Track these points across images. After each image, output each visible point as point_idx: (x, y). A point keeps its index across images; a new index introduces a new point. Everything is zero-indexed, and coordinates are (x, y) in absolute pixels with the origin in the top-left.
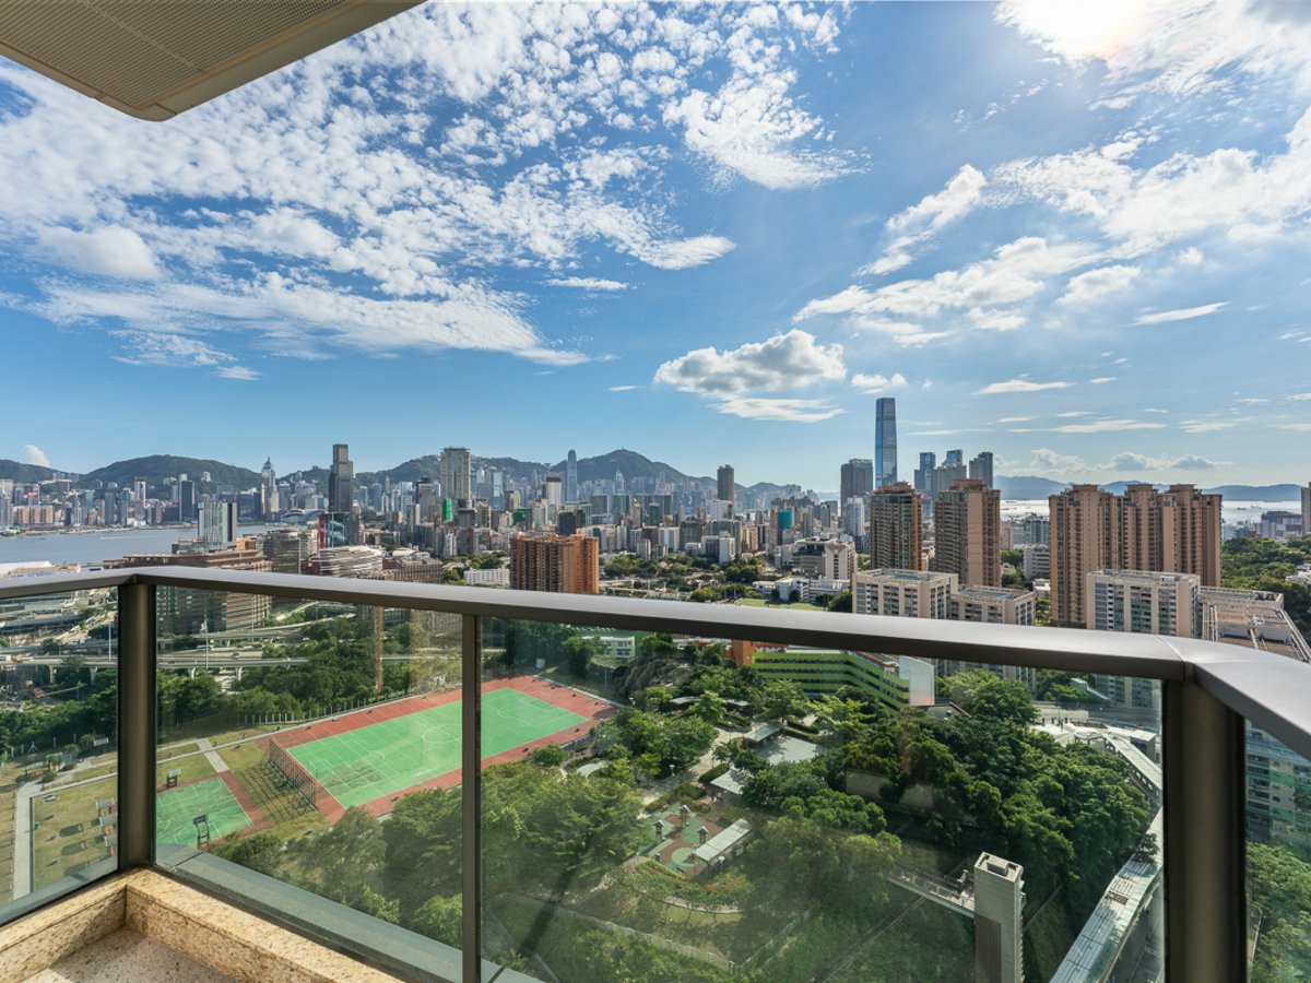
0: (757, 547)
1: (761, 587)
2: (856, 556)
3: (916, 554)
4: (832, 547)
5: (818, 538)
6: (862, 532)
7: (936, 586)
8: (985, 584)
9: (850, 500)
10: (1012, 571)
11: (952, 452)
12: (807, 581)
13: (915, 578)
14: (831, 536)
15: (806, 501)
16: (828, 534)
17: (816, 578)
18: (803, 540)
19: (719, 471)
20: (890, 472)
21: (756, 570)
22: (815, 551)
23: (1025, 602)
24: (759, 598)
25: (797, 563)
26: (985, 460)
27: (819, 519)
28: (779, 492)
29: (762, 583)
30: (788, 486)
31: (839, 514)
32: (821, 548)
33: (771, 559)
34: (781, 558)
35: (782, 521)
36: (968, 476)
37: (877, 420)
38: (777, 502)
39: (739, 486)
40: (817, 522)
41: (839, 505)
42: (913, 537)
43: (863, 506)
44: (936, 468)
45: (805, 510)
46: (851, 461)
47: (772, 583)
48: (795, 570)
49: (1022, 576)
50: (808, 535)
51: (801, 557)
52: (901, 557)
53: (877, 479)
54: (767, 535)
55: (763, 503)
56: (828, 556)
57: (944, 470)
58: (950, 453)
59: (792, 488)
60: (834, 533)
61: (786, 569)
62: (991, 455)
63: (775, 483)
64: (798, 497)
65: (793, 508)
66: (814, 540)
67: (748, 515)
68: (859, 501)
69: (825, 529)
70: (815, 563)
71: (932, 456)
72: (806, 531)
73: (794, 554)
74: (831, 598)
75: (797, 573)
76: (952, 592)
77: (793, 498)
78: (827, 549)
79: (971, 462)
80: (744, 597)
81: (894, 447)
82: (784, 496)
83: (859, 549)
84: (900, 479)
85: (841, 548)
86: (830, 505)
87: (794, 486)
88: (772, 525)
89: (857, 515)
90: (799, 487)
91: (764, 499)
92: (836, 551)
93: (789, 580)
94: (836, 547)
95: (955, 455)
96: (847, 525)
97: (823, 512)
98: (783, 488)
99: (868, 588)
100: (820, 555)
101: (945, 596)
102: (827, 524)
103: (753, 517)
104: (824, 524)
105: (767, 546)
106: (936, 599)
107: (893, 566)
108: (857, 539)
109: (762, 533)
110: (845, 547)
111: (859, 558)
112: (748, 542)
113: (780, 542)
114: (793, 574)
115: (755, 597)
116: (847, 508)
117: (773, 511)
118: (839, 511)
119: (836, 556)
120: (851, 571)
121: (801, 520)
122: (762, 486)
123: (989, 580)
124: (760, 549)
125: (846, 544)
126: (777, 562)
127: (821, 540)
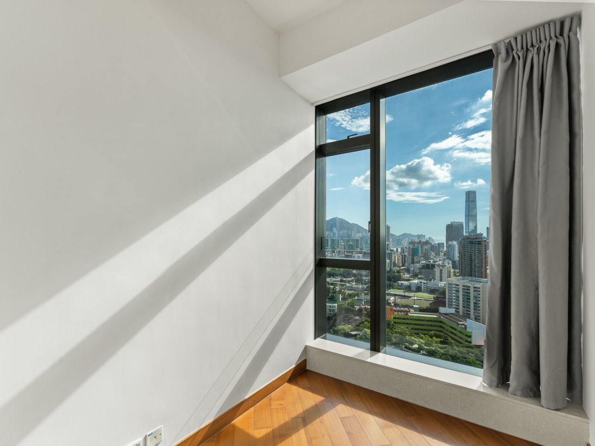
0: (401, 265)
1: (402, 284)
2: (452, 271)
3: (483, 270)
4: (439, 265)
5: (432, 261)
6: (457, 258)
9: (450, 243)
12: (425, 282)
13: (480, 282)
14: (440, 261)
15: (427, 243)
16: (438, 259)
17: (431, 281)
18: (424, 262)
20: (473, 229)
21: (400, 276)
22: (430, 267)
24: (401, 289)
25: (420, 273)
27: (434, 251)
28: (414, 238)
29: (402, 282)
30: (418, 235)
31: (445, 249)
32: (433, 266)
33: (408, 271)
34: (413, 270)
35: (414, 252)
37: (466, 202)
38: (412, 243)
39: (393, 235)
40: (433, 253)
41: (445, 245)
42: (482, 261)
43: (457, 246)
45: (426, 247)
46: (452, 223)
47: (408, 282)
48: (419, 276)
50: (427, 260)
51: (423, 270)
52: (475, 272)
53: (466, 232)
54: (406, 259)
55: (405, 243)
56: (437, 270)
59: (419, 236)
60: (441, 259)
61: (415, 276)
63: (411, 233)
64: (423, 240)
65: (420, 246)
66: (430, 262)
67: (397, 249)
68: (455, 243)
69: (437, 257)
70: (430, 273)
72: (426, 257)
73: (419, 269)
75: (421, 278)
77: (420, 241)
78: (436, 266)
80: (393, 288)
81: (476, 216)
82: (417, 240)
83: (454, 267)
84: (478, 232)
85: (444, 266)
86: (440, 245)
87: (422, 235)
88: (409, 254)
89: (454, 250)
90: (424, 236)
91: (406, 242)
92: (441, 268)
93: (416, 281)
94: (441, 266)
96: (448, 255)
97: (437, 248)
98: (416, 236)
99: (454, 286)
100: (433, 269)
102: (438, 254)
103: (399, 250)
104: (436, 254)
105: (406, 264)
107: (471, 276)
108: (454, 262)
109: (404, 258)
110: (446, 266)
111: (454, 272)
112: (397, 262)
113: (413, 262)
114: (419, 278)
115: (399, 289)
116: (448, 246)
117: (409, 247)
118: (445, 248)
119: (441, 270)
120: (449, 276)
121: (424, 252)
122: (405, 235)
124: (402, 266)
125: (446, 264)
126: (411, 272)
127: (434, 262)
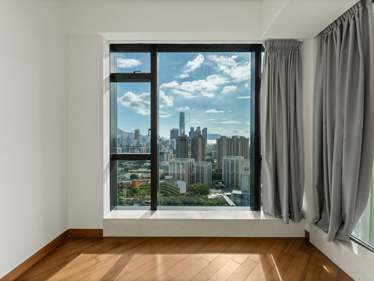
1: (146, 165)
2: (173, 155)
3: (187, 154)
4: (166, 153)
5: (163, 150)
6: (175, 148)
7: (189, 162)
8: (202, 161)
9: (172, 140)
10: (210, 157)
11: (198, 127)
13: (185, 160)
14: (167, 150)
15: (161, 140)
16: (166, 149)
17: (162, 161)
19: (135, 131)
20: (183, 132)
23: (209, 165)
24: (145, 168)
26: (205, 130)
27: (164, 145)
29: (147, 164)
31: (170, 144)
32: (163, 153)
36: (201, 134)
37: (180, 118)
39: (141, 136)
40: (164, 146)
41: (170, 141)
42: (186, 149)
43: (175, 142)
44: (194, 131)
46: (173, 129)
47: (150, 164)
49: (212, 159)
50: (160, 150)
52: (183, 155)
53: (180, 134)
55: (149, 141)
56: (165, 155)
57: (196, 132)
58: (198, 128)
62: (207, 128)
67: (144, 144)
68: (174, 140)
69: (165, 148)
71: (193, 128)
72: (160, 148)
74: (165, 167)
76: (193, 163)
78: (165, 153)
79: (202, 130)
80: (141, 168)
81: (184, 126)
83: (174, 153)
84: (185, 134)
85: (169, 153)
86: (167, 141)
89: (174, 144)
90: (160, 136)
92: (167, 154)
95: (199, 128)
96: (171, 147)
97: (166, 143)
99: (173, 163)
100: (163, 155)
101: (191, 164)
102: (166, 146)
103: (145, 144)
104: (165, 146)
106: (189, 165)
107: (181, 157)
108: (174, 150)
111: (174, 156)
112: (144, 152)
115: (144, 168)
116: (172, 142)
119: (167, 155)
120: (171, 158)
123: (203, 160)
127: (164, 151)
